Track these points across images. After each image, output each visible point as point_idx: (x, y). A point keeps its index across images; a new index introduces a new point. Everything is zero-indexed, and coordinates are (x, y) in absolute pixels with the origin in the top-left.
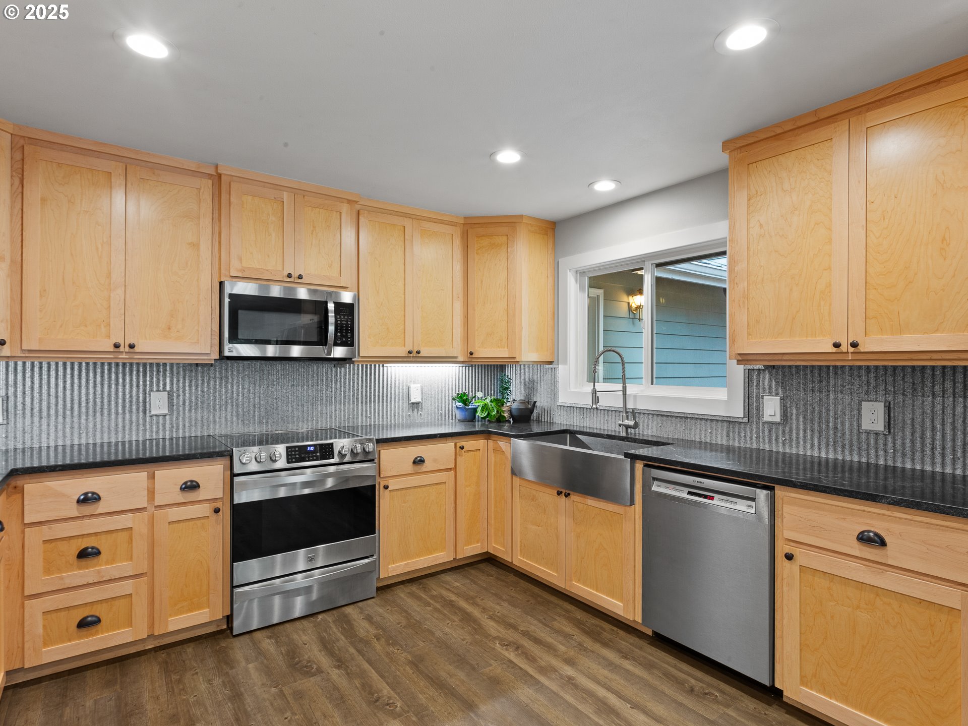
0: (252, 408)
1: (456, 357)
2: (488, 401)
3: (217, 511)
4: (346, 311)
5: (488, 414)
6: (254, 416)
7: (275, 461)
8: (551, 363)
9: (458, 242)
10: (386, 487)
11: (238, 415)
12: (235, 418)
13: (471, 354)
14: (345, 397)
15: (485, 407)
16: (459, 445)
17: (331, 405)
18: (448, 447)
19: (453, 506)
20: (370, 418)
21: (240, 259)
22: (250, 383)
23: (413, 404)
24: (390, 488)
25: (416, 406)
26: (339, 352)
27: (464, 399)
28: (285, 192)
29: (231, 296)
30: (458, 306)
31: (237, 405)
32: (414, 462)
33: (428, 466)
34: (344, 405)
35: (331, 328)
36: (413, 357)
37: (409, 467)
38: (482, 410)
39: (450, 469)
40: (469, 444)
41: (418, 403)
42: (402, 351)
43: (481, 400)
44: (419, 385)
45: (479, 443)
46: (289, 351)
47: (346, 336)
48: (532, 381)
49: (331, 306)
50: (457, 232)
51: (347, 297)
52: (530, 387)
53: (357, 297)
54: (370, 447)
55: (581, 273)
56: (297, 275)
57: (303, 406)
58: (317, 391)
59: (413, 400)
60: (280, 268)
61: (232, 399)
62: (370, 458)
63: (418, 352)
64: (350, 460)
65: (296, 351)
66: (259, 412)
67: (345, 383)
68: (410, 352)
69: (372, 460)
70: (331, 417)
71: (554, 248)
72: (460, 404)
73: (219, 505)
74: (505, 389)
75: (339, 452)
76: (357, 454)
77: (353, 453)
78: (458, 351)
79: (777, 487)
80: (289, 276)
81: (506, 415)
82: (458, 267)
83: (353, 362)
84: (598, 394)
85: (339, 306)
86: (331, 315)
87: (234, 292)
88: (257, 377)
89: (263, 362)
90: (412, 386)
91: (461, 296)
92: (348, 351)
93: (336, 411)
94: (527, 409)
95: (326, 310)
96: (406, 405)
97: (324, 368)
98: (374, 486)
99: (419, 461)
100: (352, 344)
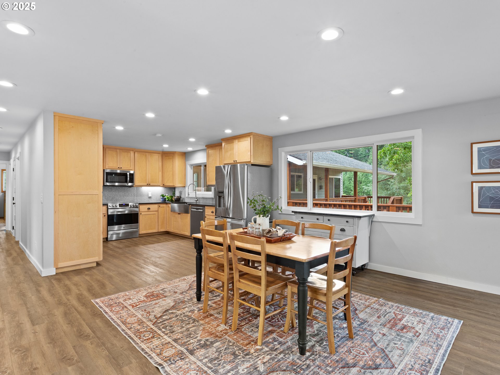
0: (109, 197)
1: (160, 185)
2: (169, 196)
3: (105, 216)
4: (132, 175)
5: (169, 199)
6: (109, 199)
7: (117, 207)
8: (185, 187)
9: (160, 157)
10: (141, 214)
11: (106, 199)
12: (105, 199)
13: (164, 185)
14: (131, 195)
15: (168, 197)
16: (159, 205)
17: (128, 197)
18: (156, 206)
19: (157, 219)
20: (138, 200)
21: (108, 165)
22: (108, 191)
23: (149, 197)
24: (142, 214)
25: (150, 197)
26: (130, 184)
27: (163, 196)
28: (118, 150)
29: (106, 173)
30: (160, 173)
31: (106, 196)
32: (148, 209)
33: (151, 210)
34: (131, 197)
35: (128, 179)
36: (149, 185)
37: (147, 210)
38: (167, 199)
39: (157, 211)
40: (161, 205)
41: (151, 197)
42: (146, 184)
43: (167, 196)
44: (151, 193)
45: (164, 205)
46: (115, 184)
47: (132, 180)
48: (181, 191)
49: (128, 174)
50: (160, 155)
51: (132, 172)
52: (181, 193)
53: (134, 172)
54: (137, 205)
55: (191, 165)
56: (120, 167)
57: (121, 197)
58: (124, 193)
59: (149, 196)
60: (117, 166)
61: (104, 195)
62: (137, 207)
63: (150, 184)
64: (133, 207)
65: (117, 184)
66: (111, 198)
67: (131, 192)
68: (148, 184)
69: (138, 208)
70: (128, 200)
71: (185, 159)
72: (162, 197)
73: (105, 215)
74: (174, 194)
75: (130, 206)
76: (134, 206)
77: (133, 206)
78: (160, 183)
79: (205, 206)
80: (119, 168)
81: (174, 200)
82: (160, 164)
83: (133, 187)
84: (189, 193)
85: (130, 174)
86: (128, 176)
87: (107, 172)
88: (110, 190)
89: (112, 186)
90: (149, 193)
91: (161, 171)
92: (132, 184)
93: (129, 198)
94: (178, 198)
95: (127, 175)
96: (147, 197)
97: (126, 188)
98: (138, 213)
99: (149, 209)
100: (133, 183)
